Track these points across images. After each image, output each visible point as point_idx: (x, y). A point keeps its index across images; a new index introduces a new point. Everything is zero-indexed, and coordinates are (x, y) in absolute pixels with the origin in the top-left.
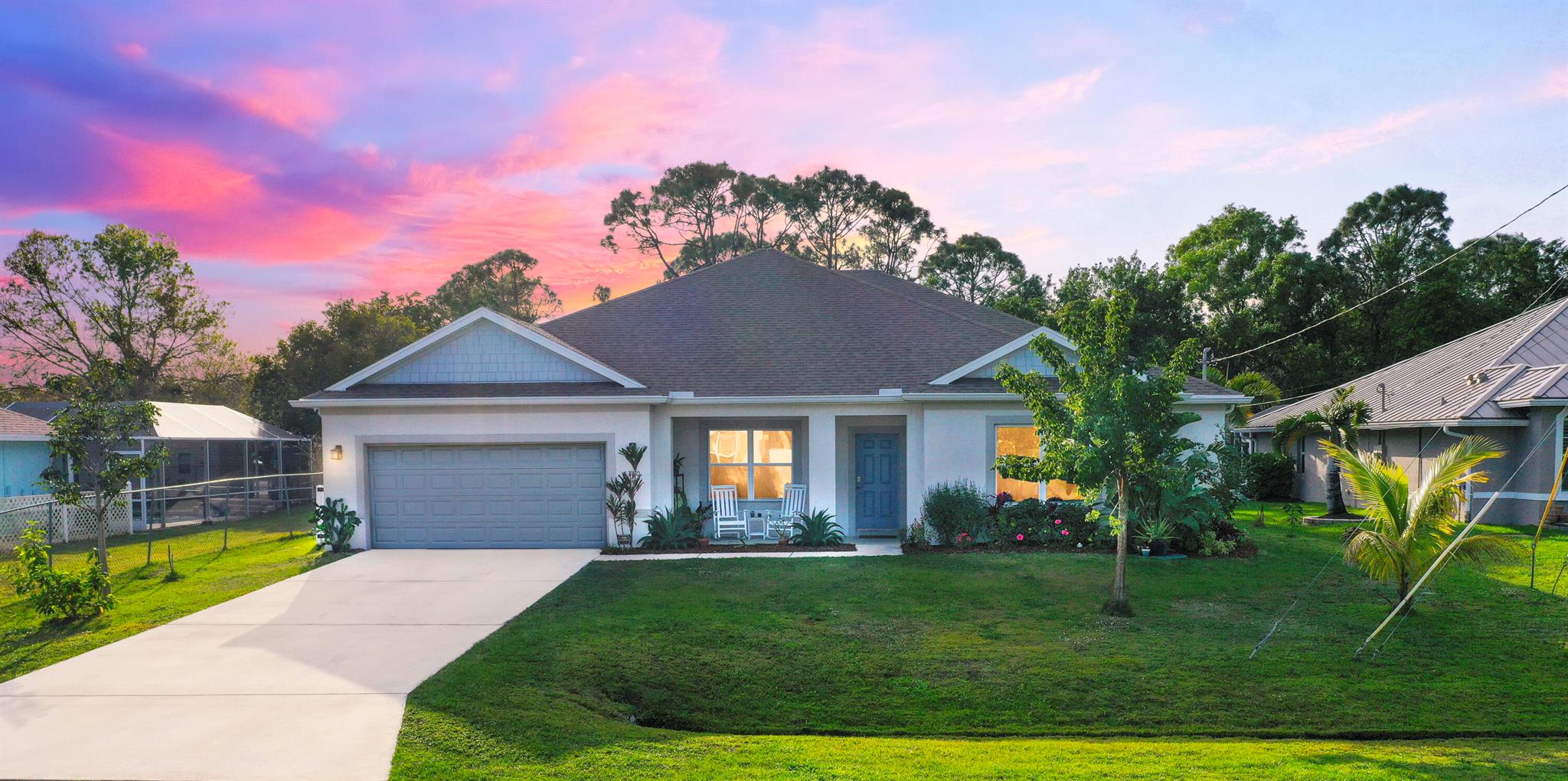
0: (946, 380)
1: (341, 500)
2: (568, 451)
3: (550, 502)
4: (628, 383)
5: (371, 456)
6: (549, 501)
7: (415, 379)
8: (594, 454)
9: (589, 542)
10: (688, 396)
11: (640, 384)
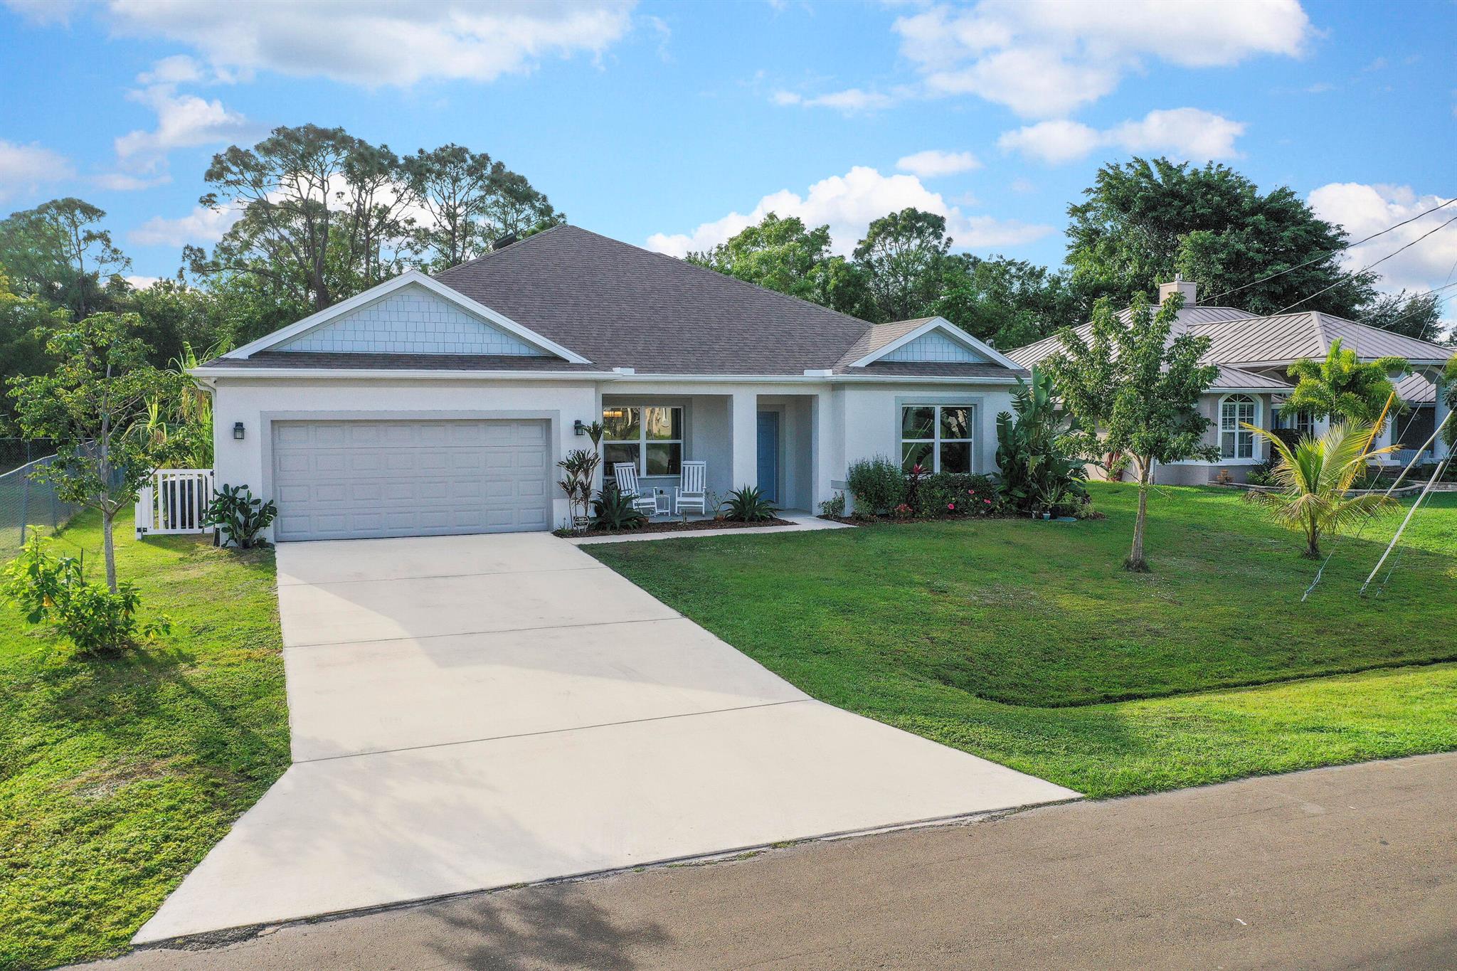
0: (862, 363)
1: (245, 487)
2: (507, 428)
3: (488, 484)
4: (574, 358)
5: (276, 432)
6: (487, 481)
7: (327, 347)
8: (536, 432)
9: (530, 525)
10: (627, 373)
11: (585, 360)
